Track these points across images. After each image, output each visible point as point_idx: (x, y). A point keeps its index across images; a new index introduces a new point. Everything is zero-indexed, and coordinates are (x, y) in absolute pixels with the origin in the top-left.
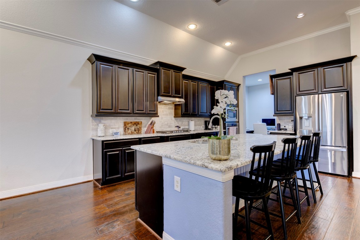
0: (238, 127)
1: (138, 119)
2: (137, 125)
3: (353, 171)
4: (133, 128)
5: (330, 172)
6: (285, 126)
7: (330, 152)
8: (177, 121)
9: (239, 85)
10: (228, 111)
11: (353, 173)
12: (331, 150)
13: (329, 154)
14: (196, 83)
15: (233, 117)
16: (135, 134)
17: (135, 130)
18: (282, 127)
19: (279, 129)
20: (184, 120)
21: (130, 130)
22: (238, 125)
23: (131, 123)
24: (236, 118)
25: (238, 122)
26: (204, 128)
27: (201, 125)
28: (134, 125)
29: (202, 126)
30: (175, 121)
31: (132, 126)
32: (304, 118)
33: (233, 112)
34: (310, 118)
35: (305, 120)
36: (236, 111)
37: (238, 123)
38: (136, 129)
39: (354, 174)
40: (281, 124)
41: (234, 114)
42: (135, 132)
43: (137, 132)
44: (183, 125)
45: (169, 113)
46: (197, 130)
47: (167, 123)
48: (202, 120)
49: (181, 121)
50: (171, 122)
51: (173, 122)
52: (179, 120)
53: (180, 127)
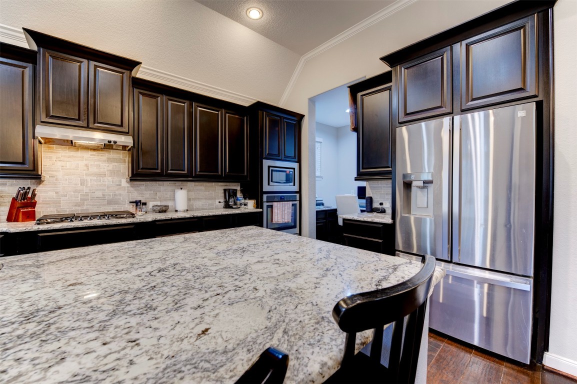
0: (297, 203)
3: (546, 348)
5: (476, 342)
6: (381, 204)
7: (479, 286)
8: (135, 190)
9: (302, 116)
10: (271, 168)
11: (547, 356)
12: (482, 281)
13: (476, 290)
14: (184, 103)
15: (284, 183)
18: (376, 205)
19: (369, 210)
20: (162, 188)
22: (298, 198)
24: (292, 184)
25: (300, 192)
26: (223, 204)
27: (215, 199)
29: (217, 201)
30: (132, 189)
32: (414, 184)
33: (286, 172)
34: (429, 185)
35: (418, 189)
36: (293, 170)
37: (298, 195)
39: (550, 359)
40: (374, 199)
41: (288, 176)
44: (155, 199)
45: (108, 171)
46: (203, 209)
47: (103, 195)
48: (219, 188)
49: (151, 190)
50: (117, 192)
51: (122, 192)
52: (144, 188)
53: (145, 204)
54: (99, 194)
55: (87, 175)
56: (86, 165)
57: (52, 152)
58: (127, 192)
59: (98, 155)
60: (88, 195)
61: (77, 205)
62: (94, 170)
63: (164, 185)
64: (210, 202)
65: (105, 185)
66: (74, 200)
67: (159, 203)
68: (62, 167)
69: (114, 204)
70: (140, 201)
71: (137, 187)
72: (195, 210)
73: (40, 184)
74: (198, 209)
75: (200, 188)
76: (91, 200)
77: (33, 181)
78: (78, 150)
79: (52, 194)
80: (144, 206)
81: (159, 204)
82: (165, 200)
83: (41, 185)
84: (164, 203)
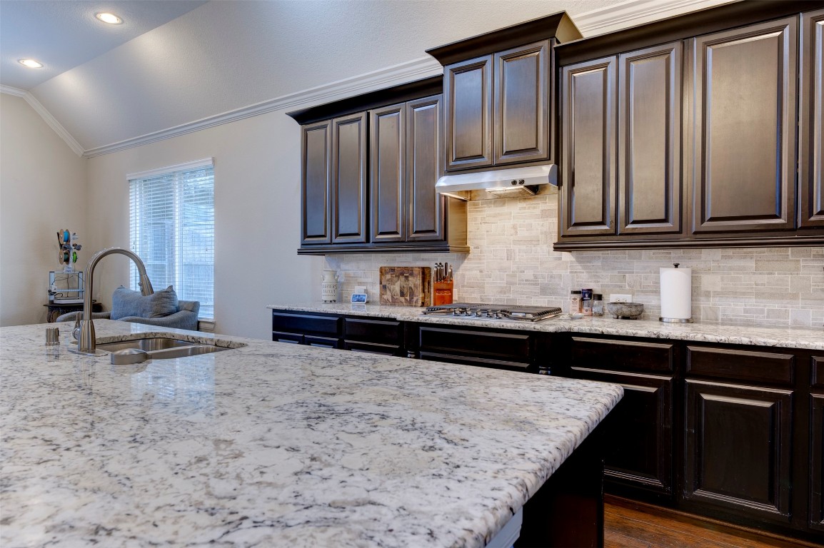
1: (423, 260)
2: (407, 277)
4: (397, 287)
8: (585, 268)
16: (401, 304)
17: (402, 294)
20: (636, 265)
21: (388, 292)
23: (392, 270)
28: (399, 277)
31: (395, 279)
38: (405, 291)
42: (402, 299)
43: (408, 298)
44: (621, 289)
45: (542, 233)
46: (748, 324)
47: (535, 276)
48: (811, 264)
49: (614, 269)
50: (555, 272)
51: (562, 272)
52: (600, 264)
53: (600, 297)
54: (529, 274)
55: (515, 242)
56: (514, 227)
57: (477, 211)
58: (571, 272)
59: (529, 208)
60: (515, 276)
61: (502, 291)
62: (523, 233)
63: (640, 258)
64: (775, 305)
65: (538, 259)
66: (500, 283)
67: (628, 298)
68: (487, 231)
69: (551, 294)
70: (590, 291)
71: (588, 262)
72: (723, 324)
73: (464, 258)
74: (731, 322)
75: (742, 263)
76: (519, 284)
77: (459, 254)
78: (504, 204)
79: (476, 273)
80: (596, 302)
81: (629, 301)
82: (642, 292)
83: (466, 261)
84: (638, 300)
